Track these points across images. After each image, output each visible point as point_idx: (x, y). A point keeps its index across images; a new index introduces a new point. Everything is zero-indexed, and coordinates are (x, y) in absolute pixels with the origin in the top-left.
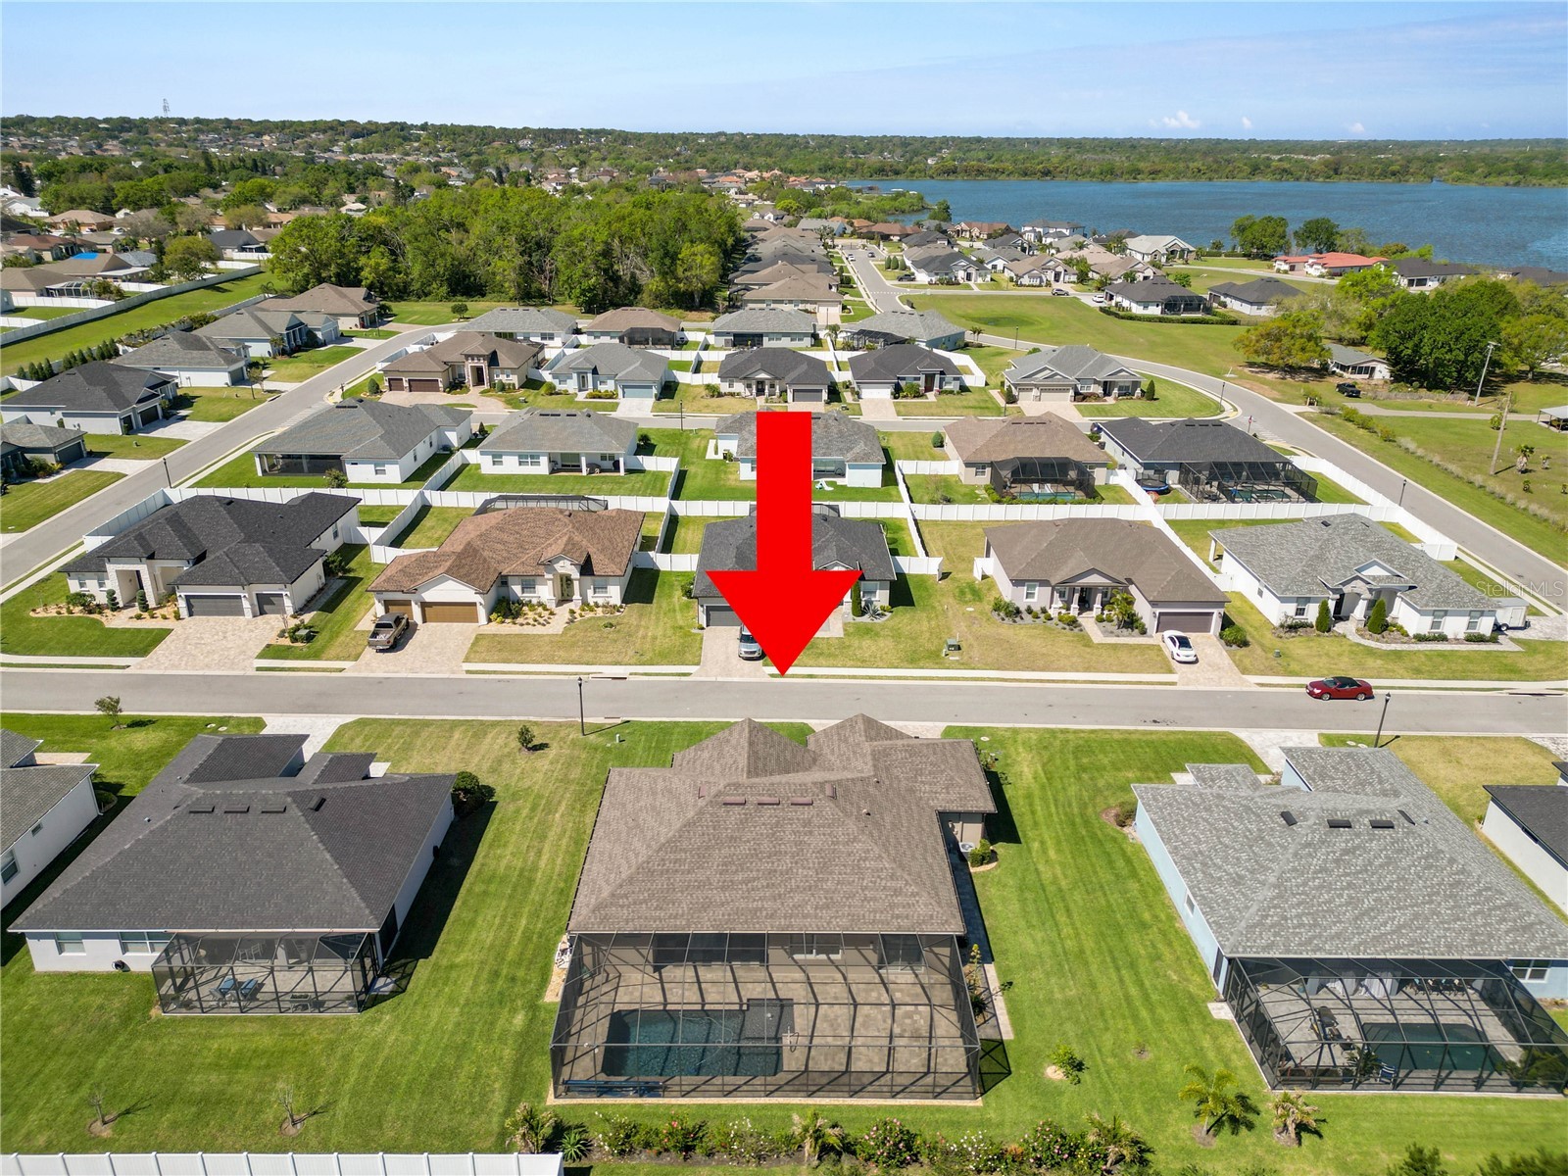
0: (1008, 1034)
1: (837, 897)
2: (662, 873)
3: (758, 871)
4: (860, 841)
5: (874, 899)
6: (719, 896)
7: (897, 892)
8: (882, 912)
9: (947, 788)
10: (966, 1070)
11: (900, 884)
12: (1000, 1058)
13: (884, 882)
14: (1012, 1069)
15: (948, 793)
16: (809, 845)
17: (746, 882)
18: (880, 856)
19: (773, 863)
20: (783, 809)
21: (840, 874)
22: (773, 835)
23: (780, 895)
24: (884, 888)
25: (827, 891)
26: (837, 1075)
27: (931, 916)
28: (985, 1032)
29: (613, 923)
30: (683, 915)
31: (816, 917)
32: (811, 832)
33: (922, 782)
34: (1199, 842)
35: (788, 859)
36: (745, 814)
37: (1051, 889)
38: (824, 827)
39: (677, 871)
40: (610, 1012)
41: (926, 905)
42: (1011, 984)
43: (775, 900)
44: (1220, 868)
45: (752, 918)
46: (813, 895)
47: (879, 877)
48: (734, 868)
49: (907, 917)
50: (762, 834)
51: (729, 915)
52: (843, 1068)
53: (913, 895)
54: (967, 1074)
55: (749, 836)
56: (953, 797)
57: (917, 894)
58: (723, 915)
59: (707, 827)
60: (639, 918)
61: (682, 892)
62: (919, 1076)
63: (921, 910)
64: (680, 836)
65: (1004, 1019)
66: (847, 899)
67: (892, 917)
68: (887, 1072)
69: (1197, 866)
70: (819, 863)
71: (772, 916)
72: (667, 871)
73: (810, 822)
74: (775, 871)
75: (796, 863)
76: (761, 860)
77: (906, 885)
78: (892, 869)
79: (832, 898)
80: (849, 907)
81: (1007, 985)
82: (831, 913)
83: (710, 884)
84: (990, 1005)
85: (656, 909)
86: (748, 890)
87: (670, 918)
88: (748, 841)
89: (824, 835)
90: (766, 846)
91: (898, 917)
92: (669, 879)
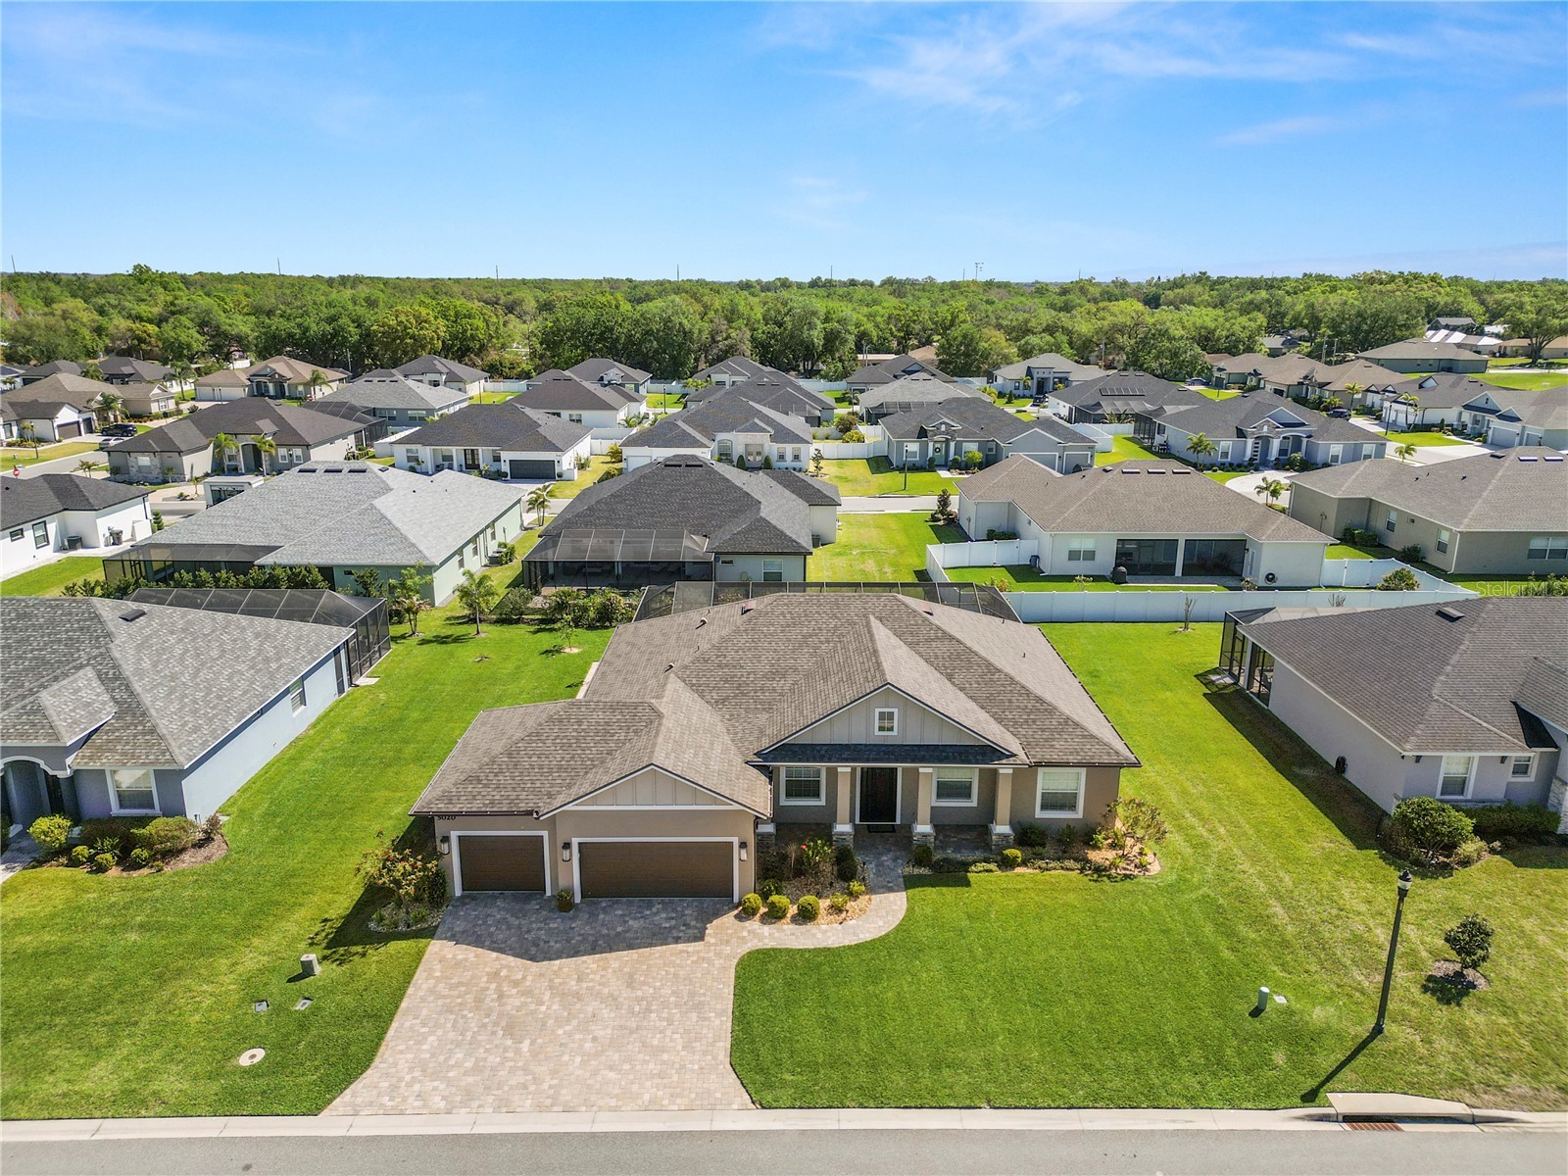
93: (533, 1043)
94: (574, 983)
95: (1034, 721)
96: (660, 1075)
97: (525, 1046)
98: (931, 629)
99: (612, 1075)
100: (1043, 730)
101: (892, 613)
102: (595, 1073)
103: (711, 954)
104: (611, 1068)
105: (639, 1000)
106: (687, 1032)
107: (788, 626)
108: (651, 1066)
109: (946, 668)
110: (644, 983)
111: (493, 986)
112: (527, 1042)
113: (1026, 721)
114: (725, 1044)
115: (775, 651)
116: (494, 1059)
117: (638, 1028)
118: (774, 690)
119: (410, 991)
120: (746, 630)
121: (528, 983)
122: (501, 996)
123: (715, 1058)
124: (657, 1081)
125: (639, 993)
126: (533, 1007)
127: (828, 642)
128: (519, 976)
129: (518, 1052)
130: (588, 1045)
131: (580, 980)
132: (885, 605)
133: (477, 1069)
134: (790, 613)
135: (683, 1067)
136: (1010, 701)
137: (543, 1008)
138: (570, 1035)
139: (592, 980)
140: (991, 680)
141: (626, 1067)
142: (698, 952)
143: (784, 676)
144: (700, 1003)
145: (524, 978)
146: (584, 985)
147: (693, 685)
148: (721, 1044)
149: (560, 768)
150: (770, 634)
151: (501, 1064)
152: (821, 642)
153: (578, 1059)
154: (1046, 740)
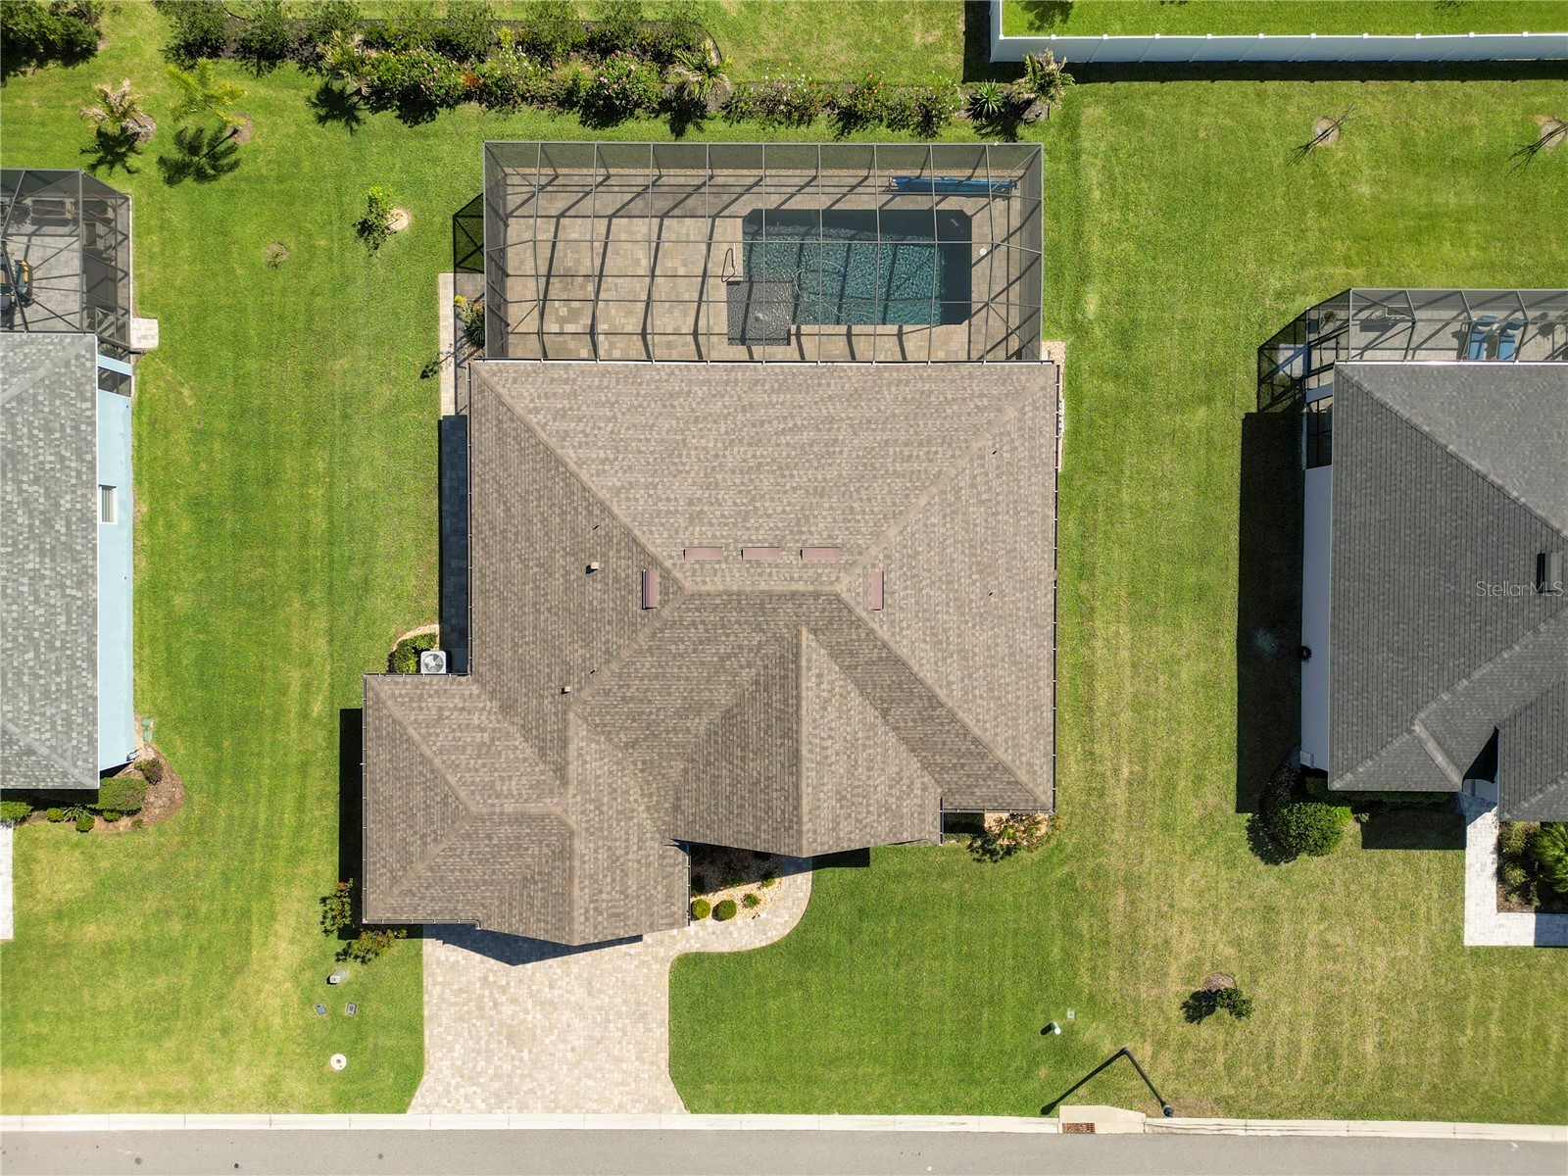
0: (446, 280)
1: (656, 408)
2: (929, 442)
3: (778, 445)
4: (609, 489)
5: (598, 404)
6: (837, 409)
7: (562, 414)
8: (589, 387)
9: (440, 718)
10: (511, 221)
11: (553, 426)
12: (463, 239)
13: (579, 429)
14: (450, 222)
15: (441, 709)
16: (694, 483)
17: (795, 429)
18: (580, 467)
19: (754, 456)
20: (736, 541)
21: (648, 440)
22: (753, 499)
23: (744, 410)
24: (580, 420)
25: (671, 415)
26: (676, 212)
27: (515, 381)
28: (476, 284)
29: (991, 374)
30: (889, 384)
31: (690, 381)
32: (691, 503)
33: (482, 730)
34: (36, 577)
35: (730, 462)
36: (801, 533)
37: (317, 593)
38: (668, 512)
39: (906, 445)
41: (521, 396)
42: (424, 376)
43: (751, 404)
44: (26, 503)
45: (785, 380)
46: (693, 410)
47: (586, 436)
48: (816, 449)
49: (552, 380)
50: (772, 500)
51: (820, 385)
52: (666, 221)
53: (537, 411)
54: (510, 215)
55: (794, 497)
56: (432, 703)
57: (530, 412)
58: (829, 384)
59: (864, 512)
60: (953, 381)
61: (894, 415)
62: (572, 212)
63: (528, 389)
64: (907, 496)
65: (446, 310)
66: (640, 406)
67: (575, 381)
68: (611, 217)
69: (60, 526)
70: (680, 456)
71: (757, 383)
72: (920, 444)
73: (691, 519)
74: (750, 445)
75: (717, 456)
76: (774, 460)
77: (546, 424)
78: (563, 447)
79: (665, 406)
80: (638, 394)
81: (429, 372)
82: (666, 387)
83: (852, 426)
84: (460, 334)
85: (932, 392)
86: (793, 418)
87: (908, 382)
88: (794, 489)
89: (668, 499)
90: (766, 482)
91: (566, 381)
92: (916, 433)
93: (530, 1052)
94: (547, 990)
95: (963, 766)
96: (623, 1083)
97: (525, 1054)
98: (875, 646)
99: (590, 1083)
100: (969, 776)
101: (831, 622)
102: (579, 1079)
103: (649, 958)
104: (589, 1077)
105: (600, 1009)
106: (638, 1043)
107: (701, 643)
108: (616, 1075)
109: (883, 701)
110: (600, 991)
111: (487, 993)
112: (526, 1051)
113: (955, 765)
114: (665, 1055)
115: (687, 679)
116: (507, 1067)
117: (602, 1038)
118: (688, 730)
119: (426, 998)
120: (650, 649)
121: (513, 990)
122: (496, 1004)
123: (659, 1067)
124: (621, 1088)
125: (598, 1002)
126: (522, 1016)
127: (749, 666)
128: (504, 983)
129: (521, 1060)
130: (569, 1055)
131: (551, 987)
132: (824, 610)
133: (497, 1076)
134: (703, 622)
135: (638, 1076)
136: (944, 743)
137: (530, 1017)
138: (555, 1044)
139: (560, 988)
140: (931, 717)
141: (599, 1075)
142: (639, 954)
143: (698, 714)
144: (645, 1013)
145: (508, 984)
146: (556, 993)
147: (597, 726)
148: (662, 1055)
149: (485, 882)
150: (681, 655)
151: (513, 1072)
152: (741, 667)
153: (565, 1067)
154: (969, 787)
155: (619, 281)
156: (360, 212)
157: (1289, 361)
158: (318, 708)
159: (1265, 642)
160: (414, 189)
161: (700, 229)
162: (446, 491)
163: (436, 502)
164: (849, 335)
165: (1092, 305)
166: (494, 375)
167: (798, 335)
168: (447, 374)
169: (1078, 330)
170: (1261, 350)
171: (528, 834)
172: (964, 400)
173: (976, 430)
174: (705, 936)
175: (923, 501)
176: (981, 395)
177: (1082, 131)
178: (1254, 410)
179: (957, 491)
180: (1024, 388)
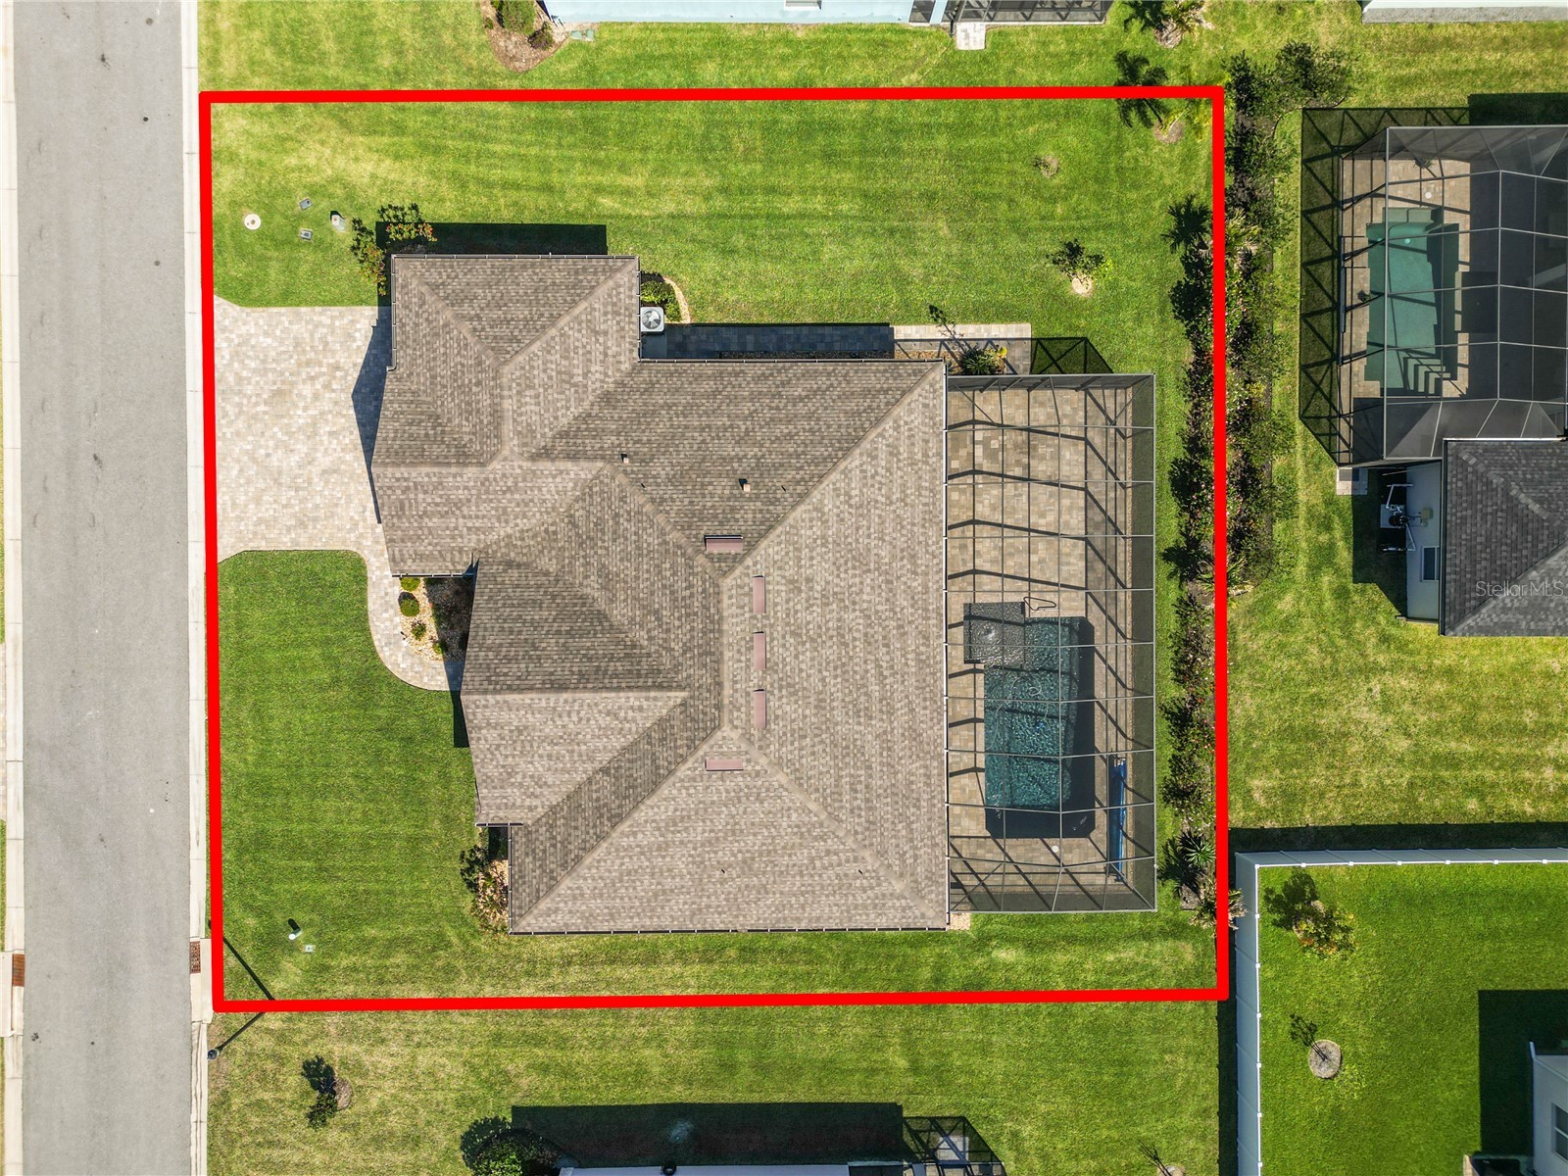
0: (1025, 330)
1: (901, 543)
2: (870, 809)
3: (865, 662)
4: (821, 501)
5: (904, 487)
6: (902, 718)
7: (893, 452)
8: (920, 478)
9: (597, 333)
10: (1081, 394)
11: (882, 445)
12: (1063, 347)
13: (879, 470)
14: (1080, 334)
15: (606, 333)
16: (828, 583)
17: (881, 678)
18: (843, 472)
19: (855, 639)
20: (772, 626)
21: (869, 536)
22: (813, 640)
23: (900, 627)
24: (888, 470)
25: (893, 557)
26: (1091, 552)
27: (926, 406)
28: (1021, 357)
29: (937, 865)
30: (926, 767)
31: (927, 574)
32: (808, 580)
33: (585, 375)
35: (849, 616)
36: (781, 688)
37: (720, 203)
38: (799, 559)
39: (867, 787)
40: (990, 842)
41: (911, 412)
42: (933, 309)
43: (905, 633)
45: (929, 666)
46: (898, 578)
47: (873, 477)
48: (863, 699)
49: (926, 442)
50: (812, 659)
51: (925, 699)
52: (1081, 544)
53: (897, 428)
54: (1087, 393)
55: (815, 680)
56: (611, 325)
57: (895, 422)
58: (925, 708)
59: (801, 749)
60: (930, 828)
61: (896, 773)
62: (1090, 452)
63: (917, 419)
64: (817, 790)
65: (997, 330)
66: (902, 527)
67: (926, 463)
68: (1085, 489)
70: (854, 568)
71: (927, 638)
72: (868, 800)
73: (792, 582)
74: (866, 635)
75: (854, 603)
76: (851, 658)
77: (884, 437)
78: (861, 454)
79: (902, 551)
80: (913, 525)
81: (937, 314)
82: (920, 550)
83: (885, 732)
84: (973, 344)
85: (919, 809)
86: (892, 675)
87: (928, 785)
88: (823, 680)
89: (812, 558)
90: (830, 652)
91: (926, 455)
92: (879, 796)
93: (265, 413)
94: (328, 429)
95: (554, 846)
96: (234, 504)
97: (262, 408)
98: (670, 763)
99: (235, 472)
100: (544, 851)
101: (693, 720)
102: (238, 461)
103: (361, 530)
104: (241, 471)
105: (309, 482)
106: (275, 519)
107: (672, 593)
108: (243, 498)
109: (617, 769)
110: (327, 482)
111: (324, 370)
112: (266, 409)
113: (554, 838)
114: (263, 546)
115: (637, 578)
116: (249, 390)
117: (280, 484)
118: (587, 577)
119: (318, 309)
120: (665, 542)
121: (327, 395)
122: (312, 379)
123: (251, 540)
124: (229, 503)
125: (316, 480)
126: (301, 404)
127: (650, 639)
128: (335, 386)
129: (257, 404)
130: (262, 452)
131: (331, 434)
132: (705, 714)
133: (240, 379)
134: (692, 595)
135: (242, 519)
136: (576, 828)
137: (300, 412)
138: (273, 437)
139: (330, 443)
140: (602, 816)
141: (242, 481)
142: (365, 520)
143: (603, 588)
144: (306, 527)
145: (333, 391)
146: (325, 438)
147: (591, 489)
148: (263, 543)
149: (434, 377)
150: (660, 572)
151: (245, 395)
152: (649, 631)
153: (249, 447)
154: (534, 851)
155: (1025, 498)
156: (1090, 247)
157: (953, 1146)
158: (607, 203)
159: (680, 1131)
160: (1112, 300)
161: (1074, 576)
162: (820, 331)
163: (809, 320)
164: (975, 720)
165: (1005, 955)
166: (931, 385)
167: (975, 671)
168: (934, 331)
169: (982, 942)
170: (963, 1119)
171: (482, 422)
172: (911, 840)
173: (881, 854)
174: (383, 589)
175: (813, 806)
176: (916, 857)
177: (1170, 943)
178: (905, 1114)
179: (822, 838)
180: (923, 897)
